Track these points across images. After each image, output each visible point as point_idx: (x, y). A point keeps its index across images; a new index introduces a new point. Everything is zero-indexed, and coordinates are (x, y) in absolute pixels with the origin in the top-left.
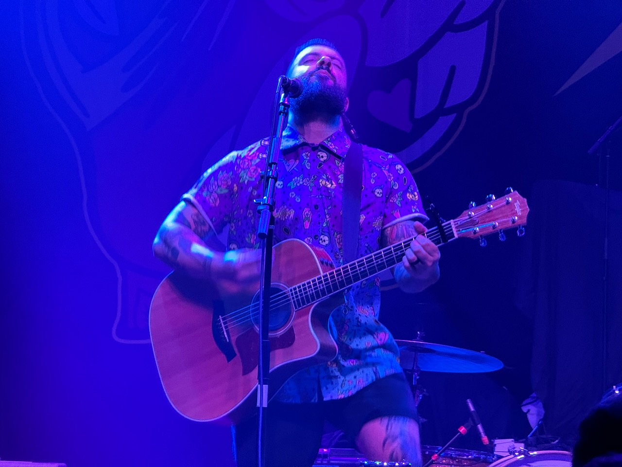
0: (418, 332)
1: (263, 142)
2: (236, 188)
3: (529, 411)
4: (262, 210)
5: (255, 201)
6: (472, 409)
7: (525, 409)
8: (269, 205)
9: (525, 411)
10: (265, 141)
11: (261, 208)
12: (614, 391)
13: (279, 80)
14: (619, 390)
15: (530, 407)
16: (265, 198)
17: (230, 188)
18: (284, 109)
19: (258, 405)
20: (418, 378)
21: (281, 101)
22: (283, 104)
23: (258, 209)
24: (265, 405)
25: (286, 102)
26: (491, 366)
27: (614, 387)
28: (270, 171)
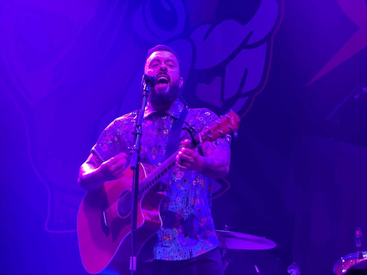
0: (226, 226)
1: (133, 113)
2: (116, 139)
3: (292, 272)
4: (133, 153)
5: (129, 148)
6: (258, 271)
7: (289, 272)
8: (137, 150)
9: (289, 273)
10: (135, 112)
11: (132, 152)
12: (342, 260)
13: (143, 77)
14: (345, 260)
15: (293, 270)
16: (135, 146)
17: (113, 140)
18: (146, 93)
19: (131, 269)
20: (226, 253)
21: (144, 89)
22: (145, 90)
23: (130, 152)
24: (135, 269)
25: (147, 90)
26: (269, 245)
27: (342, 258)
28: (137, 130)
